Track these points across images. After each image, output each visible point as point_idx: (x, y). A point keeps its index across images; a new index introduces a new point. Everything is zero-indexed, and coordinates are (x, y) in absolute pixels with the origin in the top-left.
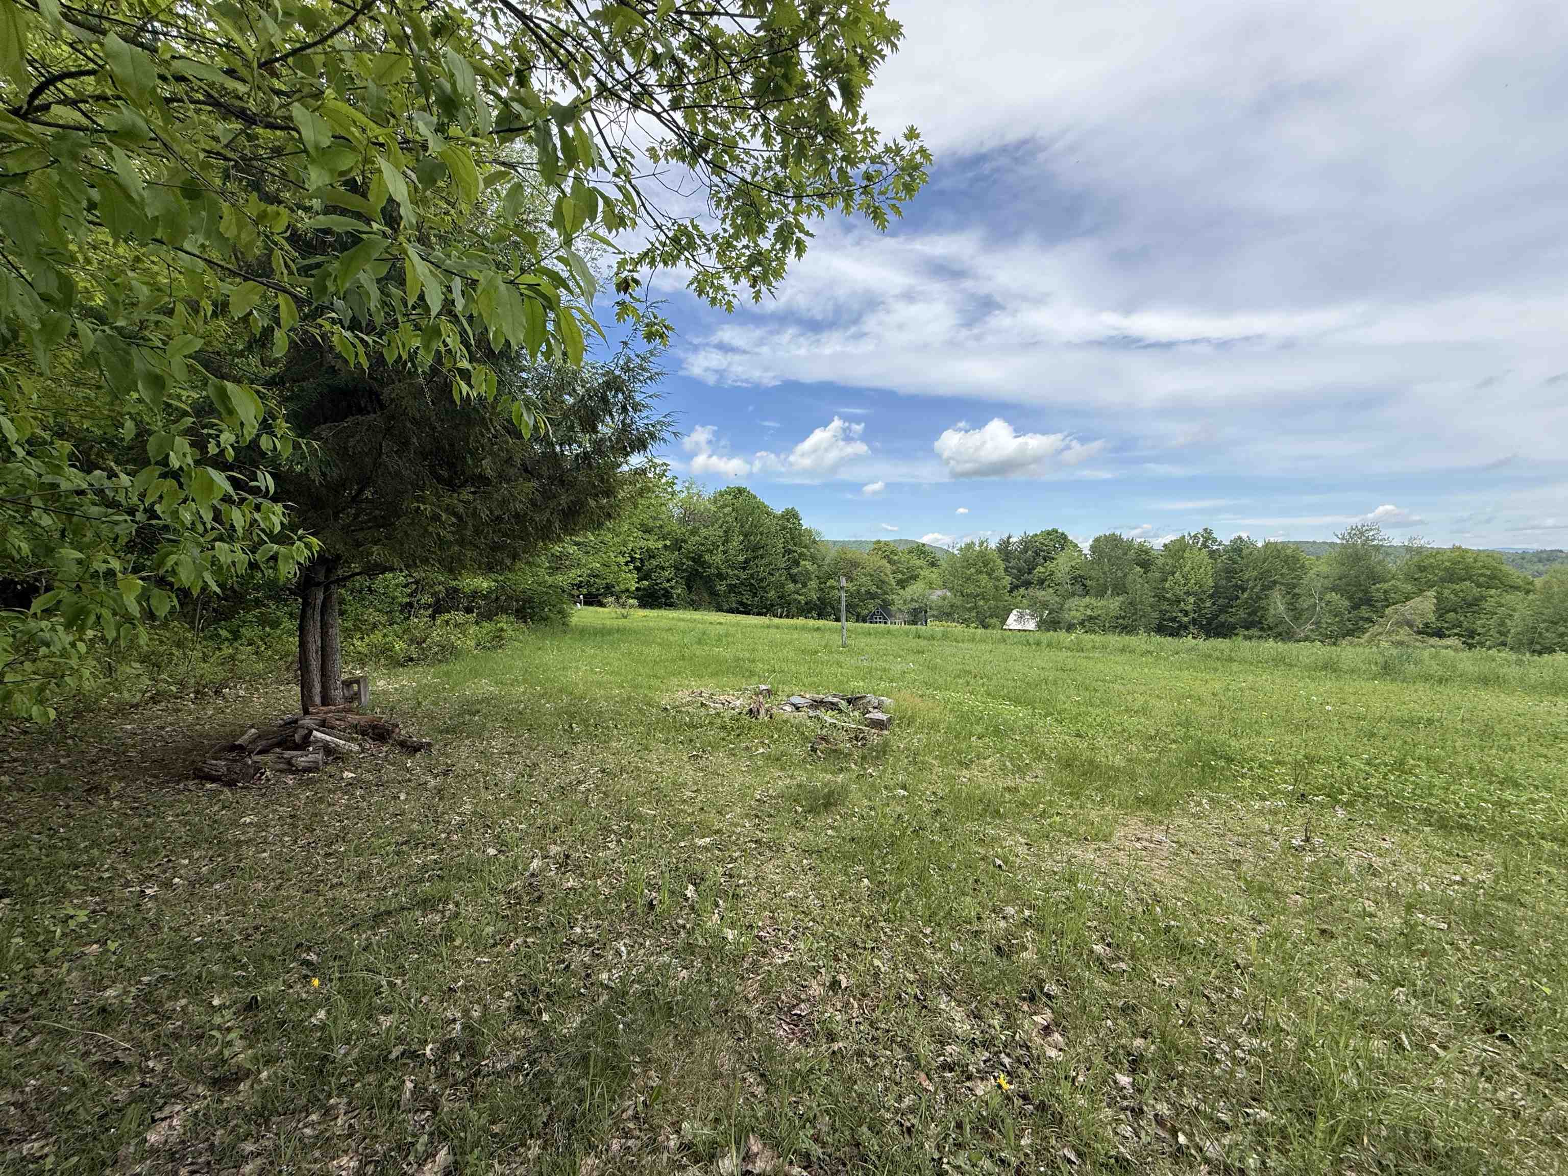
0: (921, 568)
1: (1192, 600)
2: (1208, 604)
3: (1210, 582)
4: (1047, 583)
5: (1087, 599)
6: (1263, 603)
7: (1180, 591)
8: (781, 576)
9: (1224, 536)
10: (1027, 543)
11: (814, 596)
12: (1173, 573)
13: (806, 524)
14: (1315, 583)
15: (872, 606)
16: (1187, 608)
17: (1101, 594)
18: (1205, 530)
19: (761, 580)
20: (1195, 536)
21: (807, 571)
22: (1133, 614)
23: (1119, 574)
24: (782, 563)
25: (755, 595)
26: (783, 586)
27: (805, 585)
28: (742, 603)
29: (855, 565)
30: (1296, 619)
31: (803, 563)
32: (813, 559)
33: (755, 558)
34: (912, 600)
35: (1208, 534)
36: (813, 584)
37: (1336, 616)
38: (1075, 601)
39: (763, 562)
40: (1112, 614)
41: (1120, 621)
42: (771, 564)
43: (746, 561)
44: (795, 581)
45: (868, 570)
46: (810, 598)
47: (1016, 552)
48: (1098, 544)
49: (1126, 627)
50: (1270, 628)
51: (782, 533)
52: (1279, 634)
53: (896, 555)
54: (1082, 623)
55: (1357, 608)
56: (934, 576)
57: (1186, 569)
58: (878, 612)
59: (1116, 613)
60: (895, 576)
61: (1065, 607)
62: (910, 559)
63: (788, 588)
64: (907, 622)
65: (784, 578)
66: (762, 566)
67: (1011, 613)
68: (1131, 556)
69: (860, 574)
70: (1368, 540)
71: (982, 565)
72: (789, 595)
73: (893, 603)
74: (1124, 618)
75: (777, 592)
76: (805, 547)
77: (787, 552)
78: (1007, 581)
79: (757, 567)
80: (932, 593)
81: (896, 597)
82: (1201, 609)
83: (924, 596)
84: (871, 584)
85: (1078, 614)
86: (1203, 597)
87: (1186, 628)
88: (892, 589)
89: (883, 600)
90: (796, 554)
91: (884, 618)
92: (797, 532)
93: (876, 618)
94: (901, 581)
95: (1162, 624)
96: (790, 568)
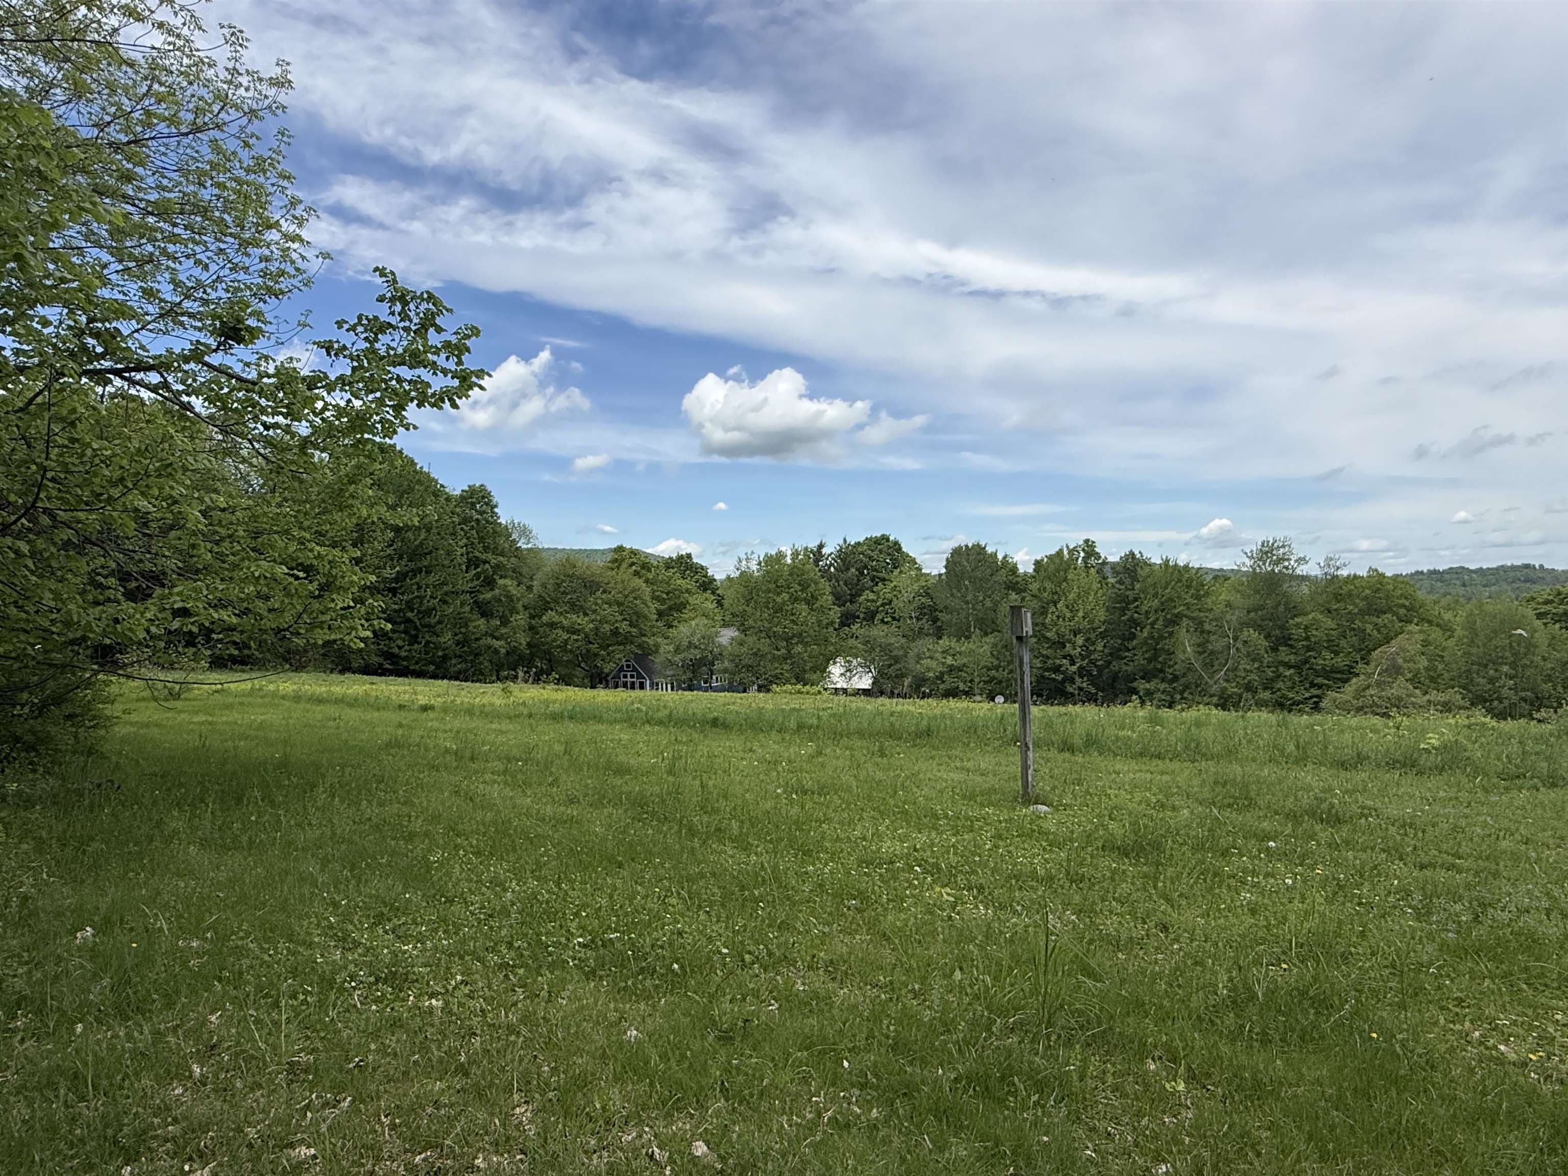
0: (688, 591)
1: (1080, 640)
2: (1100, 648)
3: (1102, 615)
4: (879, 616)
5: (944, 642)
6: (1166, 644)
7: (1064, 627)
8: (462, 604)
10: (847, 555)
11: (523, 640)
12: (1055, 604)
13: (505, 515)
14: (1228, 617)
15: (620, 655)
16: (1073, 653)
17: (963, 634)
18: (1087, 541)
19: (429, 612)
20: (1074, 549)
21: (510, 597)
23: (988, 604)
24: (465, 580)
25: (414, 640)
26: (466, 623)
27: (505, 622)
28: (389, 656)
29: (592, 585)
30: (1208, 665)
31: (501, 582)
32: (517, 574)
33: (416, 572)
34: (690, 645)
35: (1089, 548)
36: (520, 619)
37: (1254, 660)
38: (925, 644)
39: (431, 579)
40: (983, 663)
41: (994, 673)
42: (445, 583)
43: (401, 577)
45: (614, 595)
46: (513, 644)
47: (832, 569)
48: (957, 559)
49: (1000, 682)
50: (1175, 678)
51: (462, 529)
52: (1187, 687)
53: (649, 570)
54: (940, 677)
55: (1275, 649)
56: (710, 606)
57: (1071, 596)
58: (628, 666)
59: (987, 661)
60: (654, 606)
61: (911, 653)
62: (670, 578)
63: (475, 627)
64: (677, 686)
65: (467, 609)
66: (427, 586)
67: (835, 663)
68: (1001, 577)
69: (599, 601)
70: (1280, 561)
71: (799, 588)
72: (477, 639)
73: (657, 652)
74: (997, 668)
75: (456, 635)
76: (502, 554)
77: (473, 563)
78: (835, 613)
79: (419, 588)
80: (717, 633)
81: (659, 640)
82: (1090, 653)
83: (709, 638)
84: (620, 618)
85: (934, 664)
86: (1093, 636)
87: (1072, 681)
88: (653, 626)
89: (640, 646)
90: (487, 566)
91: (640, 676)
92: (490, 528)
93: (625, 676)
94: (660, 614)
95: (1043, 677)
96: (478, 591)
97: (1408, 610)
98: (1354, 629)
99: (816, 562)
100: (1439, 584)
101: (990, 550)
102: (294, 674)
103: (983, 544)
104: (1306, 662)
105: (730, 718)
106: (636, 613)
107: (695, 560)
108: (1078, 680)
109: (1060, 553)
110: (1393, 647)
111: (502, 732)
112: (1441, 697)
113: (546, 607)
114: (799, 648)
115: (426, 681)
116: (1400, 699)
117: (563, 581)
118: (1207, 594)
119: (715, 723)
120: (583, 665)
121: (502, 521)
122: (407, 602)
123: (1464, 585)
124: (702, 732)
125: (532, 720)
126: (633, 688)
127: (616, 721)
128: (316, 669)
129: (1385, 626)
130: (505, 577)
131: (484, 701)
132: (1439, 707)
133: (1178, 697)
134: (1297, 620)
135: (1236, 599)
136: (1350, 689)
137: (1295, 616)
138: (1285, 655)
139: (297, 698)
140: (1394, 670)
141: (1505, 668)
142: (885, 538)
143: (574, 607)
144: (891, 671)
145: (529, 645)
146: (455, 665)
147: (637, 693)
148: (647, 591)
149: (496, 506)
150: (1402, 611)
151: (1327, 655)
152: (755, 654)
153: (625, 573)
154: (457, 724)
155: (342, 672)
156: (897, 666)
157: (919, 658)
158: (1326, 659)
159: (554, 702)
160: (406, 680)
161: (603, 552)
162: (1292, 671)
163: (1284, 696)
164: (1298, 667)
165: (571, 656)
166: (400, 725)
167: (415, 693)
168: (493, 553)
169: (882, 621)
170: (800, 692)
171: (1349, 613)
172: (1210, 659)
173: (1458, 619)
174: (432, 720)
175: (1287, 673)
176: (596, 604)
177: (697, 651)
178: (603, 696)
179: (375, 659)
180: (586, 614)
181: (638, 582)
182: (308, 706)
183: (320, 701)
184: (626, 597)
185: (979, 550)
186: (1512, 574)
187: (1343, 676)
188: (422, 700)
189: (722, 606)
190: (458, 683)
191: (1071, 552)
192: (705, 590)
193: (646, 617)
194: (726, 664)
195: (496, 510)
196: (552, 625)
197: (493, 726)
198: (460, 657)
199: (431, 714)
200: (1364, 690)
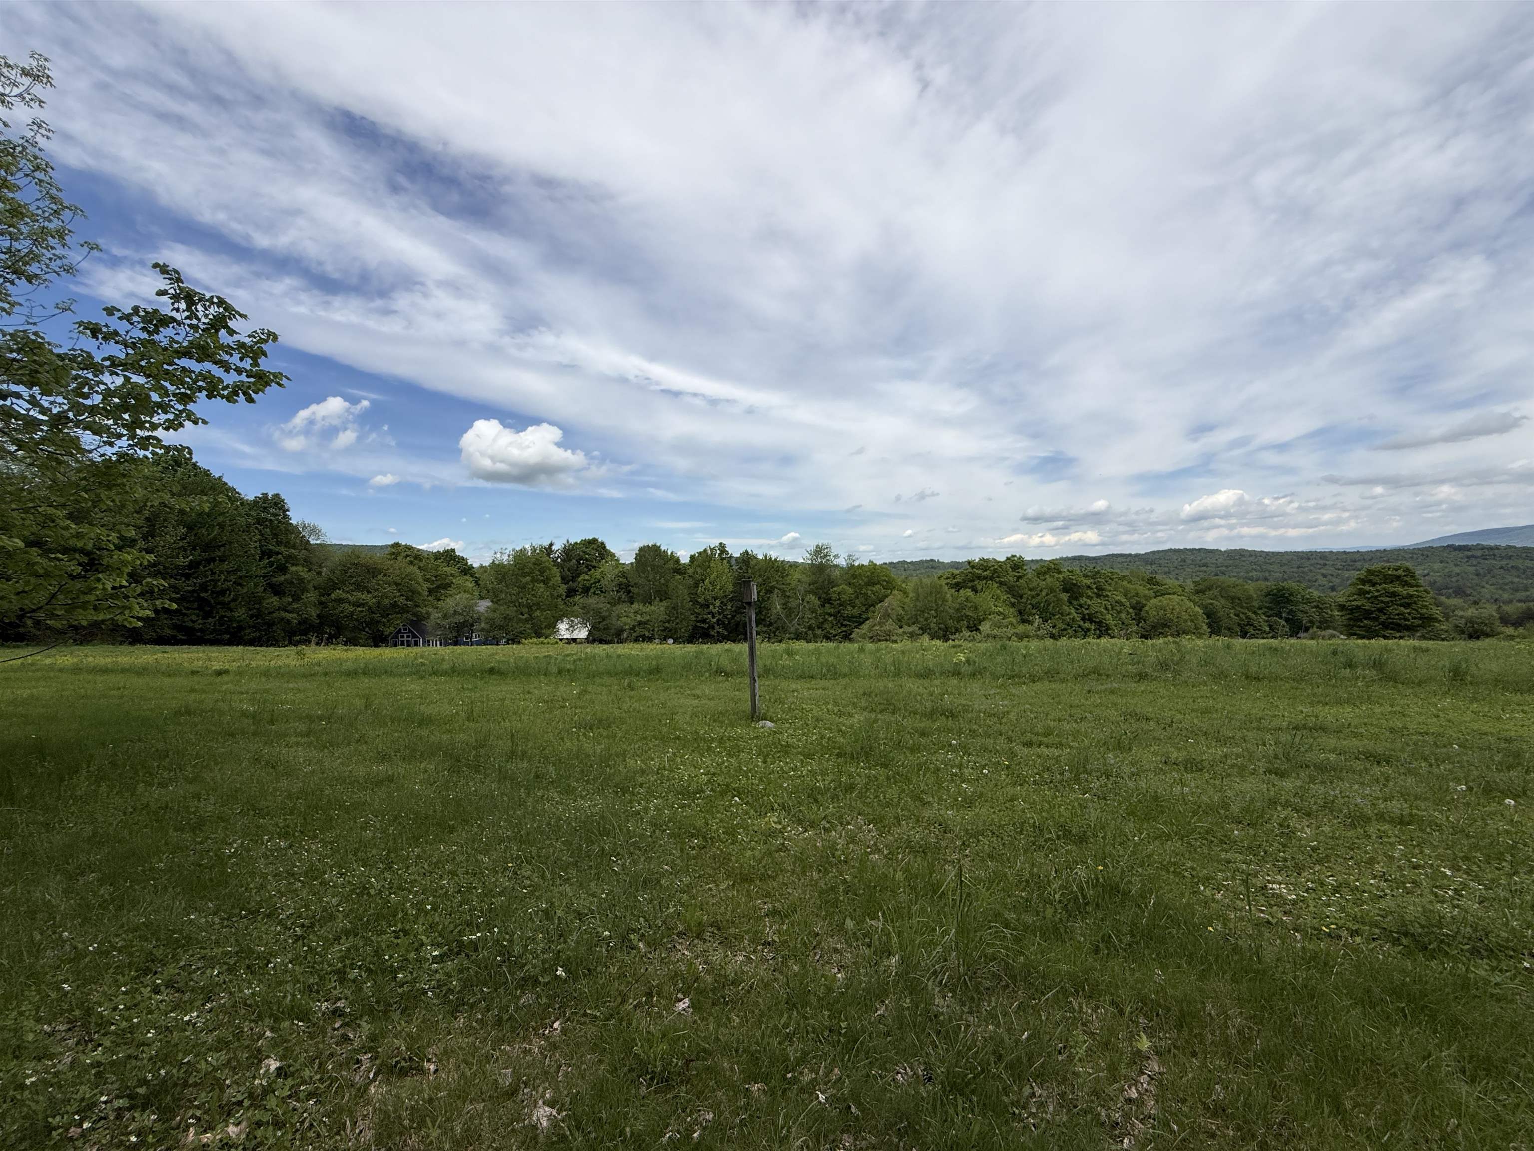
0: (452, 575)
1: (717, 603)
2: (729, 608)
3: (730, 588)
4: (592, 591)
5: (635, 606)
6: (766, 605)
7: (708, 596)
8: (256, 586)
9: (735, 551)
10: (570, 551)
11: (313, 613)
12: (703, 581)
13: (295, 517)
14: (799, 588)
15: (398, 622)
16: (713, 611)
17: (648, 601)
18: (721, 544)
19: (223, 593)
20: (714, 548)
21: (301, 580)
22: (677, 618)
23: (662, 581)
24: (259, 568)
25: (207, 615)
26: (260, 601)
27: (296, 599)
29: (373, 571)
30: (788, 616)
31: (294, 568)
32: (307, 562)
33: (210, 560)
34: (455, 613)
35: (722, 547)
36: (311, 596)
37: (813, 613)
38: (623, 608)
39: (225, 566)
40: (660, 619)
41: (667, 625)
42: (238, 570)
43: (194, 565)
44: (276, 593)
45: (393, 578)
46: (303, 616)
47: (559, 560)
48: (642, 553)
49: (670, 631)
50: (771, 624)
51: (256, 528)
52: (778, 629)
53: (421, 560)
54: (633, 629)
55: (823, 606)
56: (470, 585)
57: (712, 577)
58: (405, 630)
59: (662, 618)
60: (426, 586)
61: (614, 614)
62: (438, 566)
63: (268, 604)
64: (445, 643)
65: (261, 589)
66: (221, 572)
67: (562, 622)
68: (671, 565)
69: (381, 583)
70: (825, 556)
71: (538, 573)
72: (270, 613)
73: (429, 618)
74: (668, 622)
75: (250, 610)
76: (294, 547)
77: (266, 553)
78: (563, 589)
79: (213, 573)
80: (476, 604)
81: (430, 610)
82: (723, 611)
83: (470, 608)
84: (398, 594)
85: (629, 621)
86: (725, 600)
87: (713, 628)
88: (425, 601)
89: (414, 615)
90: (280, 556)
91: (415, 636)
92: (282, 527)
93: (403, 637)
94: (431, 592)
95: (696, 626)
96: (271, 576)
97: (888, 583)
98: (863, 594)
99: (549, 555)
101: (663, 548)
102: (76, 648)
103: (658, 544)
104: (839, 612)
105: (503, 668)
106: (410, 591)
107: (457, 553)
108: (717, 627)
109: (705, 550)
110: (886, 603)
111: (299, 691)
112: (910, 630)
113: (334, 587)
114: (538, 613)
115: (221, 649)
116: (890, 631)
117: (349, 568)
118: (788, 575)
119: (492, 671)
120: (367, 630)
121: (293, 521)
122: (201, 585)
123: (906, 570)
124: (482, 679)
125: (328, 678)
126: (409, 646)
127: (405, 674)
128: (103, 642)
129: (877, 592)
130: (296, 565)
131: (280, 663)
132: (910, 636)
133: (772, 635)
134: (835, 589)
135: (804, 578)
136: (866, 627)
137: (834, 587)
138: (828, 609)
139: (77, 670)
140: (887, 616)
141: (933, 612)
142: (595, 540)
143: (359, 587)
144: (601, 626)
145: (318, 616)
146: (249, 634)
147: (415, 650)
148: (420, 575)
149: (288, 510)
150: (886, 584)
151: (849, 608)
152: (505, 618)
153: (401, 561)
154: (253, 686)
155: (132, 644)
156: (604, 623)
157: (619, 617)
158: (849, 611)
159: (346, 661)
160: (201, 648)
161: (381, 547)
162: (832, 618)
163: (828, 632)
164: (835, 616)
165: (356, 624)
166: (193, 691)
167: (210, 660)
168: (285, 546)
169: (594, 593)
170: (542, 643)
171: (860, 584)
172: (789, 611)
173: (910, 587)
174: (227, 683)
175: (830, 619)
176: (378, 585)
177: (461, 617)
178: (386, 653)
179: (168, 632)
180: (369, 592)
181: (413, 569)
182: (90, 677)
183: (105, 671)
184: (403, 579)
185: (655, 549)
187: (860, 621)
188: (217, 666)
189: (479, 585)
190: (252, 648)
191: (711, 549)
192: (466, 574)
193: (419, 593)
194: (483, 625)
195: (288, 513)
196: (340, 601)
197: (291, 686)
198: (254, 627)
199: (225, 678)
200: (873, 627)
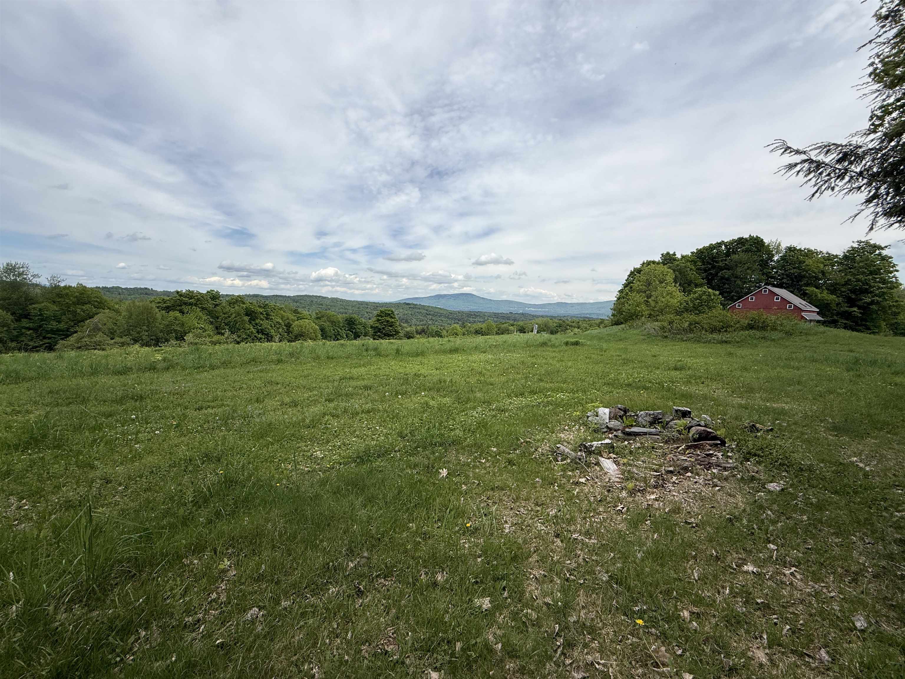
55: (18, 320)
70: (20, 274)
97: (99, 303)
98: (70, 311)
100: (108, 293)
104: (40, 326)
110: (96, 319)
112: (122, 340)
116: (100, 342)
123: (119, 294)
129: (87, 310)
132: (120, 345)
134: (35, 306)
136: (72, 339)
137: (33, 304)
138: (25, 323)
140: (96, 329)
141: (145, 327)
150: (96, 303)
151: (54, 323)
158: (54, 325)
162: (31, 331)
163: (26, 344)
164: (35, 330)
171: (67, 303)
173: (123, 308)
175: (28, 333)
186: (140, 291)
187: (66, 334)
200: (81, 339)
